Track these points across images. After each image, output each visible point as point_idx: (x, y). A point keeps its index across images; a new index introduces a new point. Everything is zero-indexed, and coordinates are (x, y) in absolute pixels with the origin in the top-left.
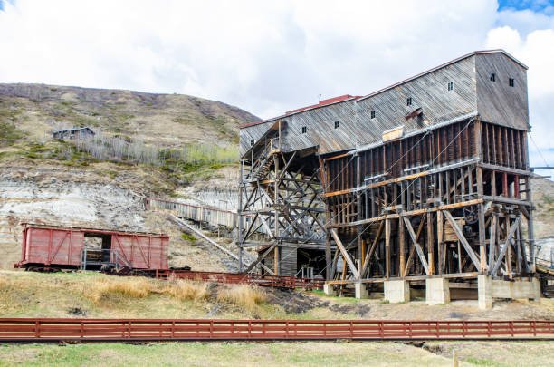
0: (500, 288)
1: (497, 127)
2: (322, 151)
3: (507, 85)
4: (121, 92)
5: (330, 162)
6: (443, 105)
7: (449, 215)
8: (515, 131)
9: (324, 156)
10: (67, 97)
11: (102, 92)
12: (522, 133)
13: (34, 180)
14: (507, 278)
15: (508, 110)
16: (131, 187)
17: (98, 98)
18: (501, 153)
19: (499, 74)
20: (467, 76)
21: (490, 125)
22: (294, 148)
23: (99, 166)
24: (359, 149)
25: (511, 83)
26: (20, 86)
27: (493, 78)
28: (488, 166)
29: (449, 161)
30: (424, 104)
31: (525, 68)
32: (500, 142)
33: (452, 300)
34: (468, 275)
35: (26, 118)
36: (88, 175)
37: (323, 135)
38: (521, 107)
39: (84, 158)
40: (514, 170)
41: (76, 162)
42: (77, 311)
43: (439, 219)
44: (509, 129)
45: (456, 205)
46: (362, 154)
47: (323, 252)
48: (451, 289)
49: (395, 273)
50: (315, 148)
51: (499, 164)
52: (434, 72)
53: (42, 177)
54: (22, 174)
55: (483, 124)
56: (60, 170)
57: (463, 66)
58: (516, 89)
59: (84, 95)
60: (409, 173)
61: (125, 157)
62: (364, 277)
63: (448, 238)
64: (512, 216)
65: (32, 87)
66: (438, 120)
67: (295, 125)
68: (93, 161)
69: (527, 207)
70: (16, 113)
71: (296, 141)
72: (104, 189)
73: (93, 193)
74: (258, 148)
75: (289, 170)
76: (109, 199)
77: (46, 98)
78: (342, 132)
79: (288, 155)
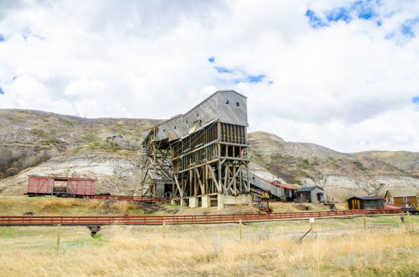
0: (229, 200)
1: (229, 125)
2: (170, 140)
3: (235, 105)
4: (143, 119)
5: (174, 145)
6: (207, 116)
7: (210, 166)
8: (240, 126)
9: (171, 142)
10: (120, 123)
11: (135, 120)
12: (244, 127)
13: (92, 158)
14: (233, 195)
15: (236, 117)
16: (133, 160)
17: (133, 122)
18: (232, 137)
19: (230, 101)
20: (215, 102)
21: (226, 124)
22: (161, 139)
23: (120, 151)
24: (183, 138)
25: (238, 104)
26: (101, 119)
27: (227, 103)
28: (224, 143)
29: (210, 141)
30: (202, 117)
31: (245, 98)
32: (231, 131)
33: (212, 206)
34: (215, 194)
35: (101, 132)
36: (115, 155)
37: (170, 132)
38: (244, 115)
39: (115, 147)
40: (239, 145)
41: (111, 150)
42: (30, 213)
43: (207, 168)
44: (236, 126)
45: (212, 161)
46: (183, 140)
47: (172, 185)
48: (211, 201)
49: (193, 194)
50: (167, 139)
51: (230, 141)
52: (205, 101)
53: (95, 157)
54: (87, 156)
55: (222, 124)
56: (103, 154)
57: (214, 98)
58: (241, 107)
59: (126, 122)
60: (197, 148)
61: (133, 147)
62: (183, 196)
63: (210, 177)
64: (237, 166)
65: (106, 119)
66: (206, 123)
67: (161, 128)
68: (120, 149)
69: (246, 161)
70: (97, 130)
71: (161, 136)
72: (120, 161)
73: (115, 163)
74: (147, 140)
75: (160, 149)
76: (122, 165)
77: (111, 124)
78: (177, 131)
79: (158, 143)
